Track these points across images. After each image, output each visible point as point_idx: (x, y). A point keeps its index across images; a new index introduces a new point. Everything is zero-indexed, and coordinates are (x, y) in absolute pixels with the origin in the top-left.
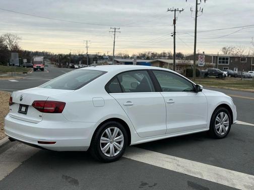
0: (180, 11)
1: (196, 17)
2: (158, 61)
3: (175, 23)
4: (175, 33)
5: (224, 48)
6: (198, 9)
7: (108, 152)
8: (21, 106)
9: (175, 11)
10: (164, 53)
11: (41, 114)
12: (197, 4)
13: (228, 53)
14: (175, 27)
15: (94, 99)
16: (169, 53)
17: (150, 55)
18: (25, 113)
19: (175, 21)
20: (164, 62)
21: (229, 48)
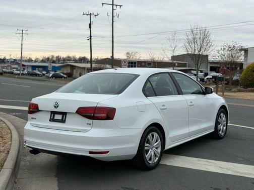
0: (95, 15)
1: (113, 22)
2: (68, 65)
3: (90, 27)
4: (91, 37)
5: (128, 53)
6: (115, 15)
7: (150, 159)
8: (53, 113)
9: (90, 15)
10: (68, 57)
11: (90, 121)
12: (113, 9)
13: (131, 57)
14: (90, 31)
15: (138, 104)
16: (74, 57)
17: (55, 59)
18: (63, 121)
19: (90, 25)
20: (75, 66)
21: (132, 53)
